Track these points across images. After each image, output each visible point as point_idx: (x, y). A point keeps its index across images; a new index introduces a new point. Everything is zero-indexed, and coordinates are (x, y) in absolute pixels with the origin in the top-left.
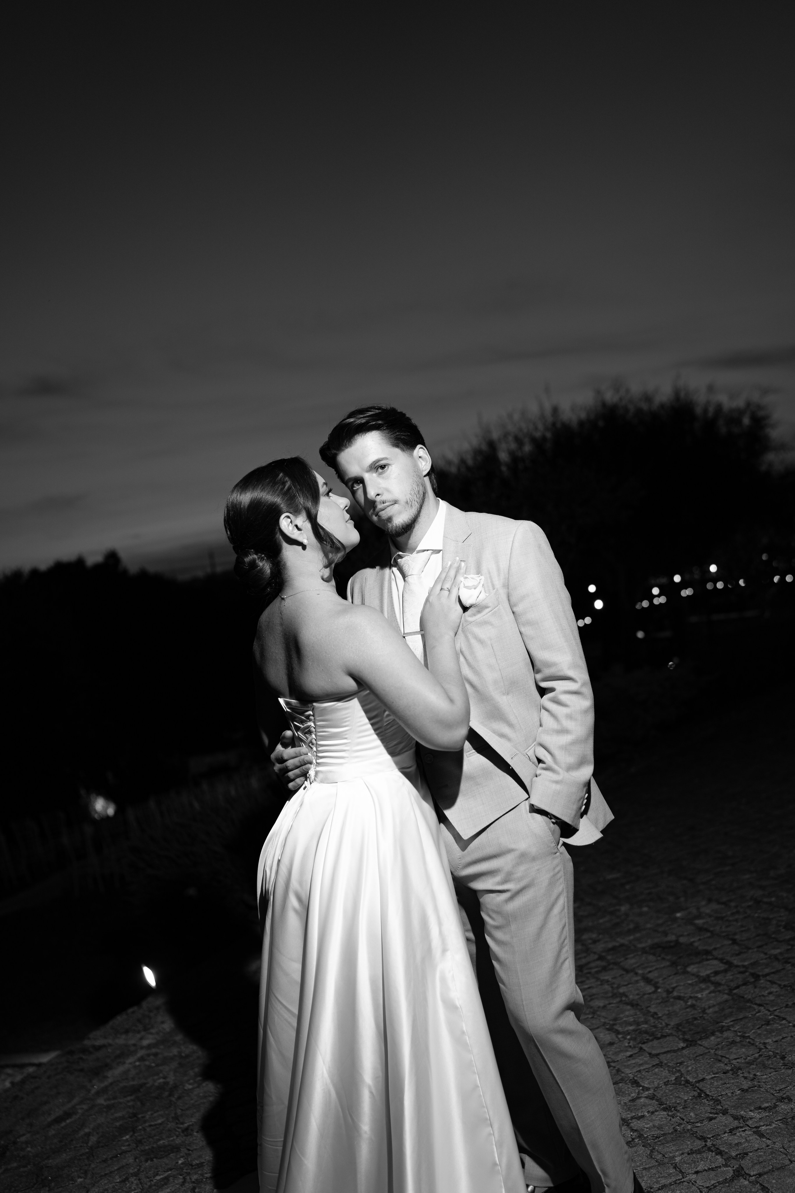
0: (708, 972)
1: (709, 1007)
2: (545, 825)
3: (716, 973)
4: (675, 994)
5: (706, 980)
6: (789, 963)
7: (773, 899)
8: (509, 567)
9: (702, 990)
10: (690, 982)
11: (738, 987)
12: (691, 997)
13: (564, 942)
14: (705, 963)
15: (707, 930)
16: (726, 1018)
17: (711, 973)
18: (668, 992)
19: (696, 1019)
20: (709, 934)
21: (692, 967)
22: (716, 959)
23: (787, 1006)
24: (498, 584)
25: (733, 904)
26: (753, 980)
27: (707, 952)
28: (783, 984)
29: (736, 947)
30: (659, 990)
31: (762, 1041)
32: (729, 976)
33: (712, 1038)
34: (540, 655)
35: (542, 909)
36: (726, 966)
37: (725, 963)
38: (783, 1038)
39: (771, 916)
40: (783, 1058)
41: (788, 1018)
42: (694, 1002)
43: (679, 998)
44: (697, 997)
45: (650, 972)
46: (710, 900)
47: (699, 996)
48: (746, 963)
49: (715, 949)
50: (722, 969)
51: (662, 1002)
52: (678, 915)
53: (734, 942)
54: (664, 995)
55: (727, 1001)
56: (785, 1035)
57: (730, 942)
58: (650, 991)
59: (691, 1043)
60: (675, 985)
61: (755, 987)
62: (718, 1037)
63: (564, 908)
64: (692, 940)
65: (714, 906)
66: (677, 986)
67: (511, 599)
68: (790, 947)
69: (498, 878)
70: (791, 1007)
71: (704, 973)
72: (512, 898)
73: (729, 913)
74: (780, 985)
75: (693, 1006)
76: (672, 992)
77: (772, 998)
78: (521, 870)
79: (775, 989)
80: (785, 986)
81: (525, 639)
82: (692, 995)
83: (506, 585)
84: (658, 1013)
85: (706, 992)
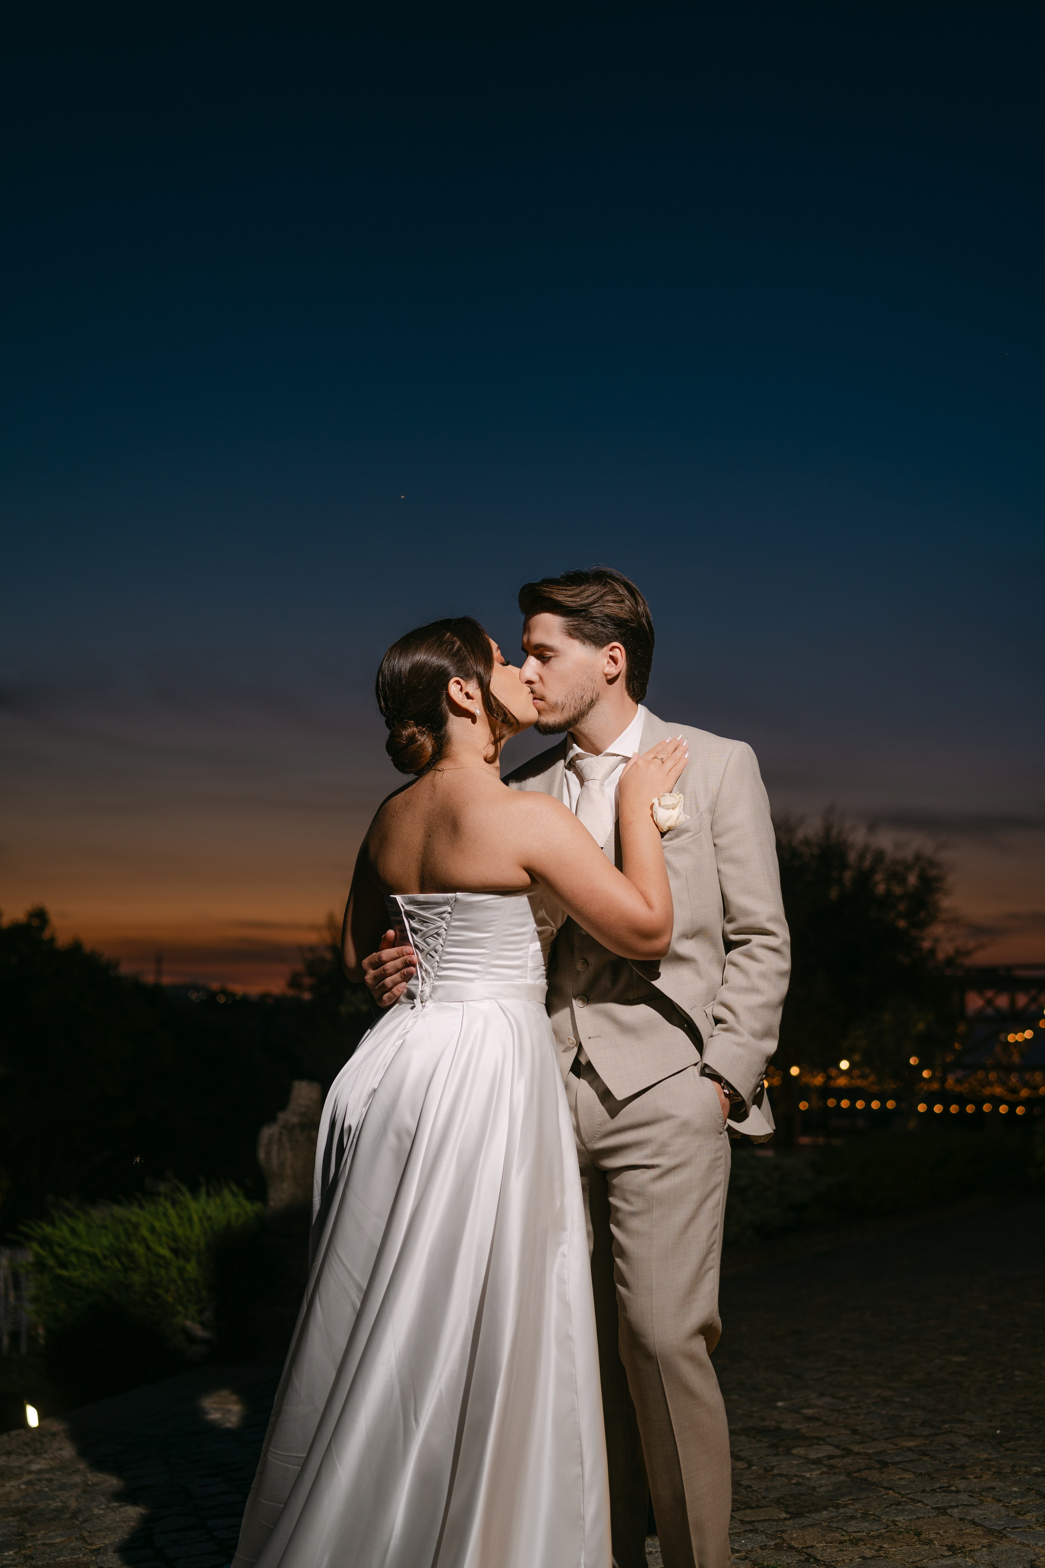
0: (820, 1455)
1: (821, 1486)
2: (716, 1094)
3: (830, 1457)
4: (776, 1471)
5: (818, 1462)
6: (928, 1455)
7: (907, 1400)
8: (720, 789)
9: (812, 1470)
10: (795, 1462)
11: (859, 1471)
12: (796, 1476)
13: (712, 1245)
14: (815, 1447)
15: (817, 1419)
16: (843, 1496)
17: (823, 1457)
18: (766, 1470)
19: (803, 1495)
20: (821, 1423)
21: (799, 1449)
22: (831, 1445)
23: (923, 1491)
24: (704, 805)
25: (853, 1399)
26: (879, 1466)
27: (818, 1438)
28: (919, 1472)
29: (857, 1437)
30: (754, 1468)
31: (891, 1519)
32: (848, 1460)
33: (825, 1513)
34: (738, 899)
35: (695, 1196)
36: (844, 1453)
37: (843, 1450)
38: (918, 1518)
39: (903, 1414)
40: (918, 1534)
41: (925, 1501)
42: (800, 1480)
43: (781, 1475)
44: (804, 1476)
45: (741, 1450)
46: (822, 1395)
47: (808, 1475)
48: (870, 1451)
49: (829, 1436)
50: (838, 1454)
51: (757, 1478)
52: (780, 1404)
53: (855, 1432)
54: (761, 1472)
55: (844, 1482)
56: (920, 1515)
57: (849, 1432)
58: (742, 1467)
59: (794, 1515)
60: (775, 1464)
61: (882, 1473)
62: (832, 1512)
63: (718, 1204)
64: (798, 1427)
65: (828, 1399)
66: (777, 1465)
67: (715, 828)
68: (928, 1442)
69: (647, 1151)
70: (928, 1493)
71: (813, 1455)
72: (661, 1176)
73: (848, 1406)
74: (915, 1473)
75: (798, 1484)
76: (771, 1470)
77: (903, 1482)
78: (679, 1143)
79: (907, 1475)
80: (921, 1474)
81: (723, 879)
82: (798, 1474)
83: (712, 811)
84: (753, 1487)
85: (815, 1473)
